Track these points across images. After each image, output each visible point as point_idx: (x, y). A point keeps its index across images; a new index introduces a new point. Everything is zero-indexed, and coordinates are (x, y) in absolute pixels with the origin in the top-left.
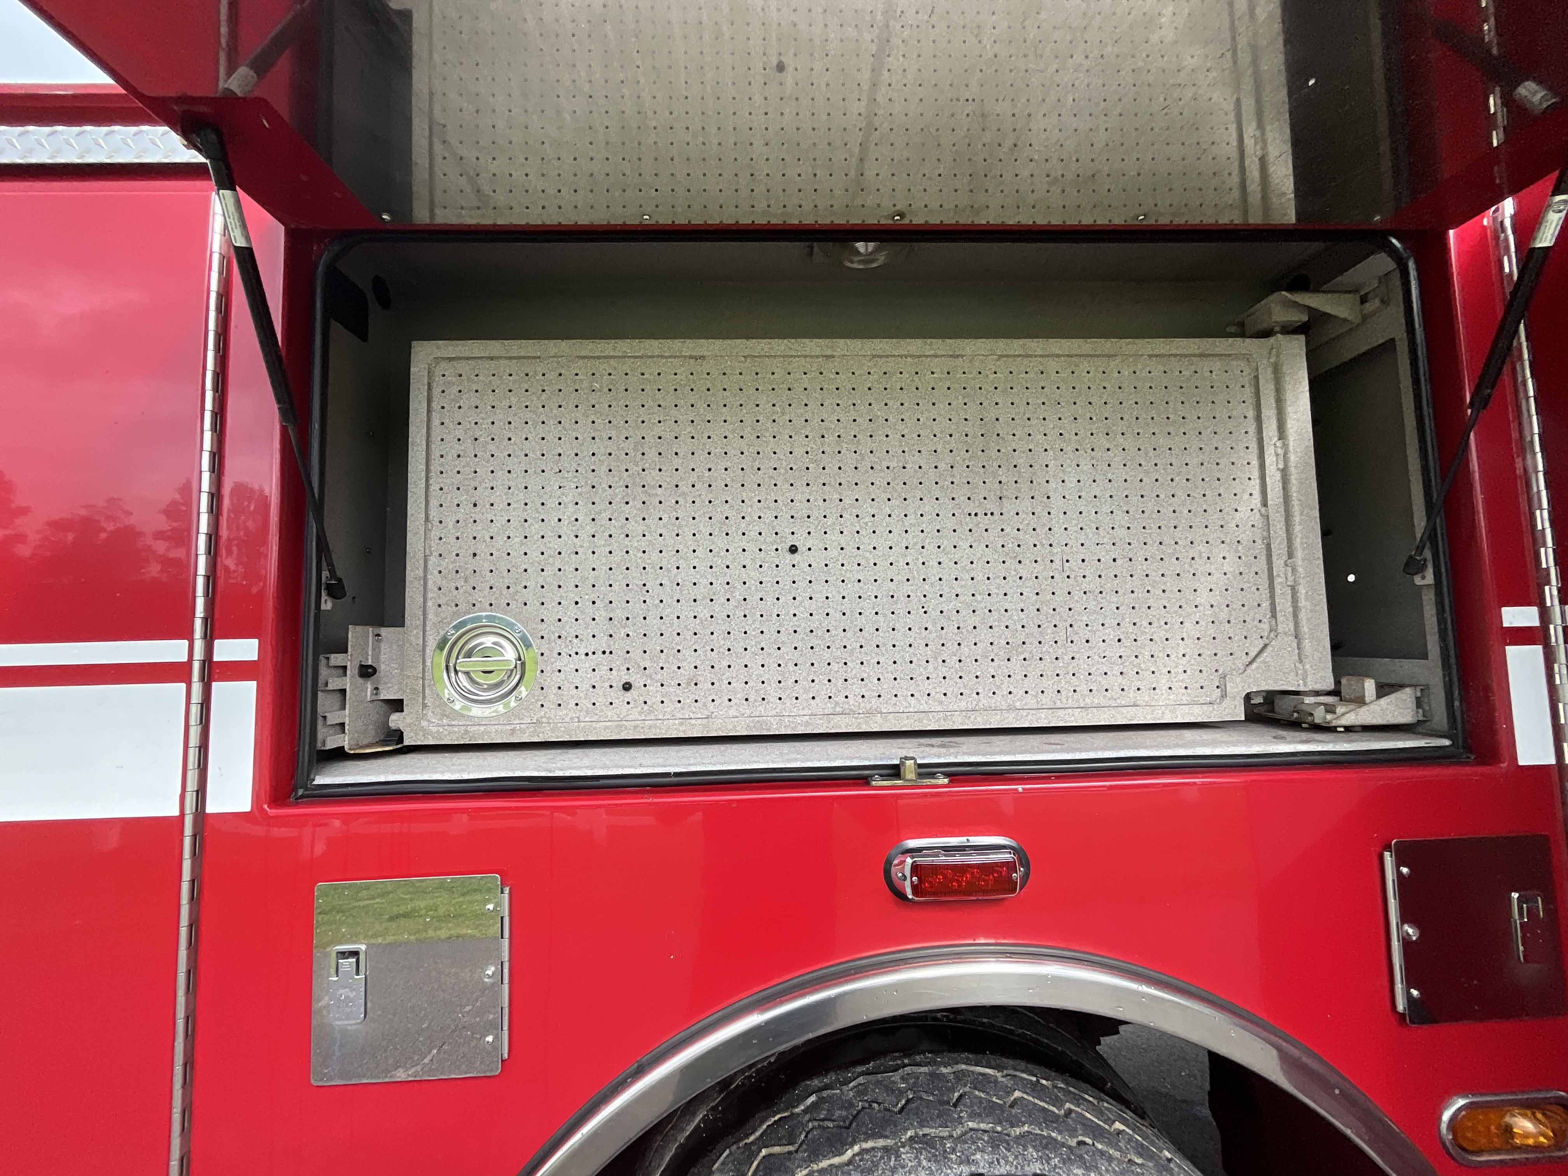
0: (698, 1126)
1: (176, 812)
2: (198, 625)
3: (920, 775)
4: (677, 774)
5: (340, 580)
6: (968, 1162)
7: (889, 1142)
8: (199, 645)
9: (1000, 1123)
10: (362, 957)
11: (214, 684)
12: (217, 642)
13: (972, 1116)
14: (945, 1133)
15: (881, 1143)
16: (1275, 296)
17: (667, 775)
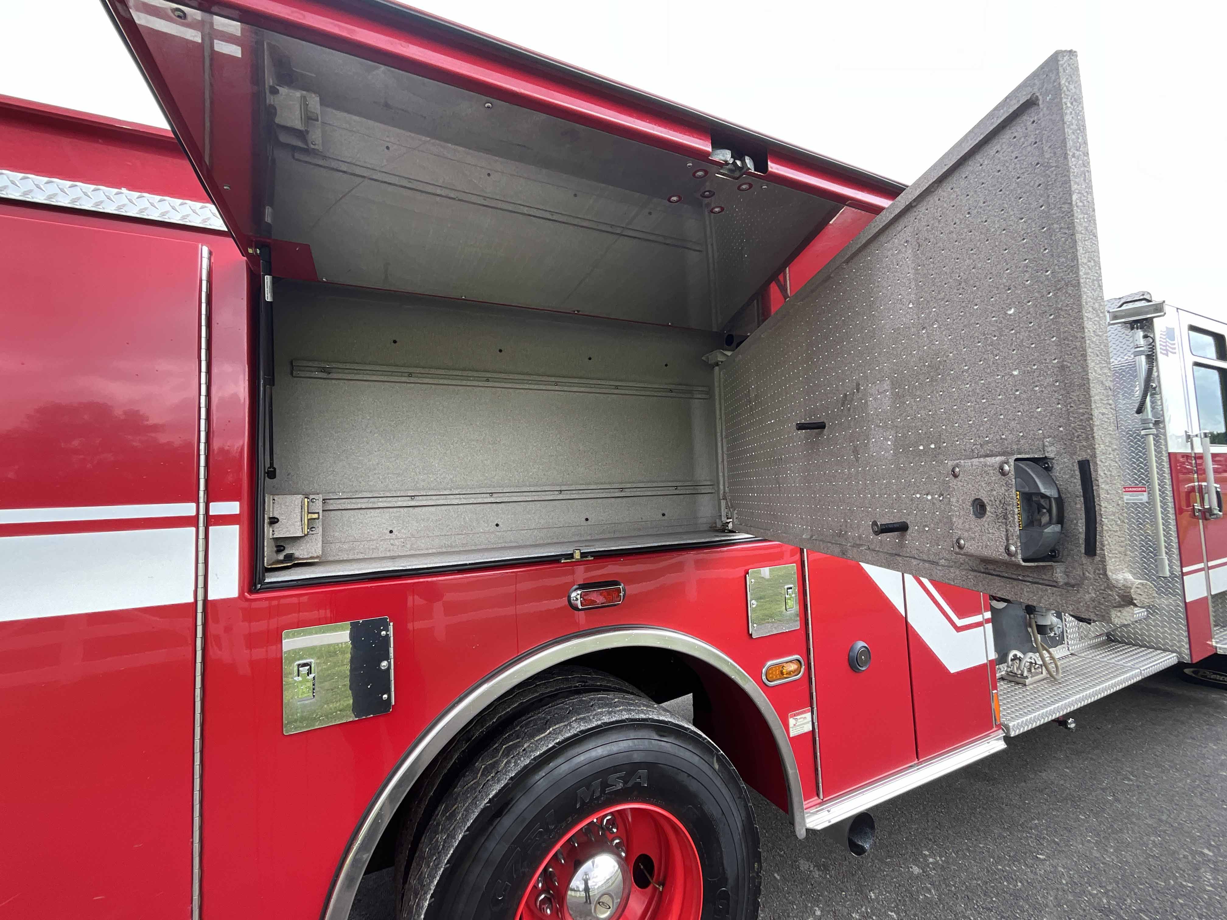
0: (455, 761)
1: (191, 600)
2: (201, 494)
3: (582, 557)
4: (470, 564)
5: (275, 469)
6: (600, 720)
7: (566, 723)
8: (202, 506)
9: (611, 707)
10: (313, 666)
11: (210, 528)
12: (211, 504)
13: (599, 708)
14: (589, 714)
15: (562, 724)
16: (718, 350)
17: (466, 565)
